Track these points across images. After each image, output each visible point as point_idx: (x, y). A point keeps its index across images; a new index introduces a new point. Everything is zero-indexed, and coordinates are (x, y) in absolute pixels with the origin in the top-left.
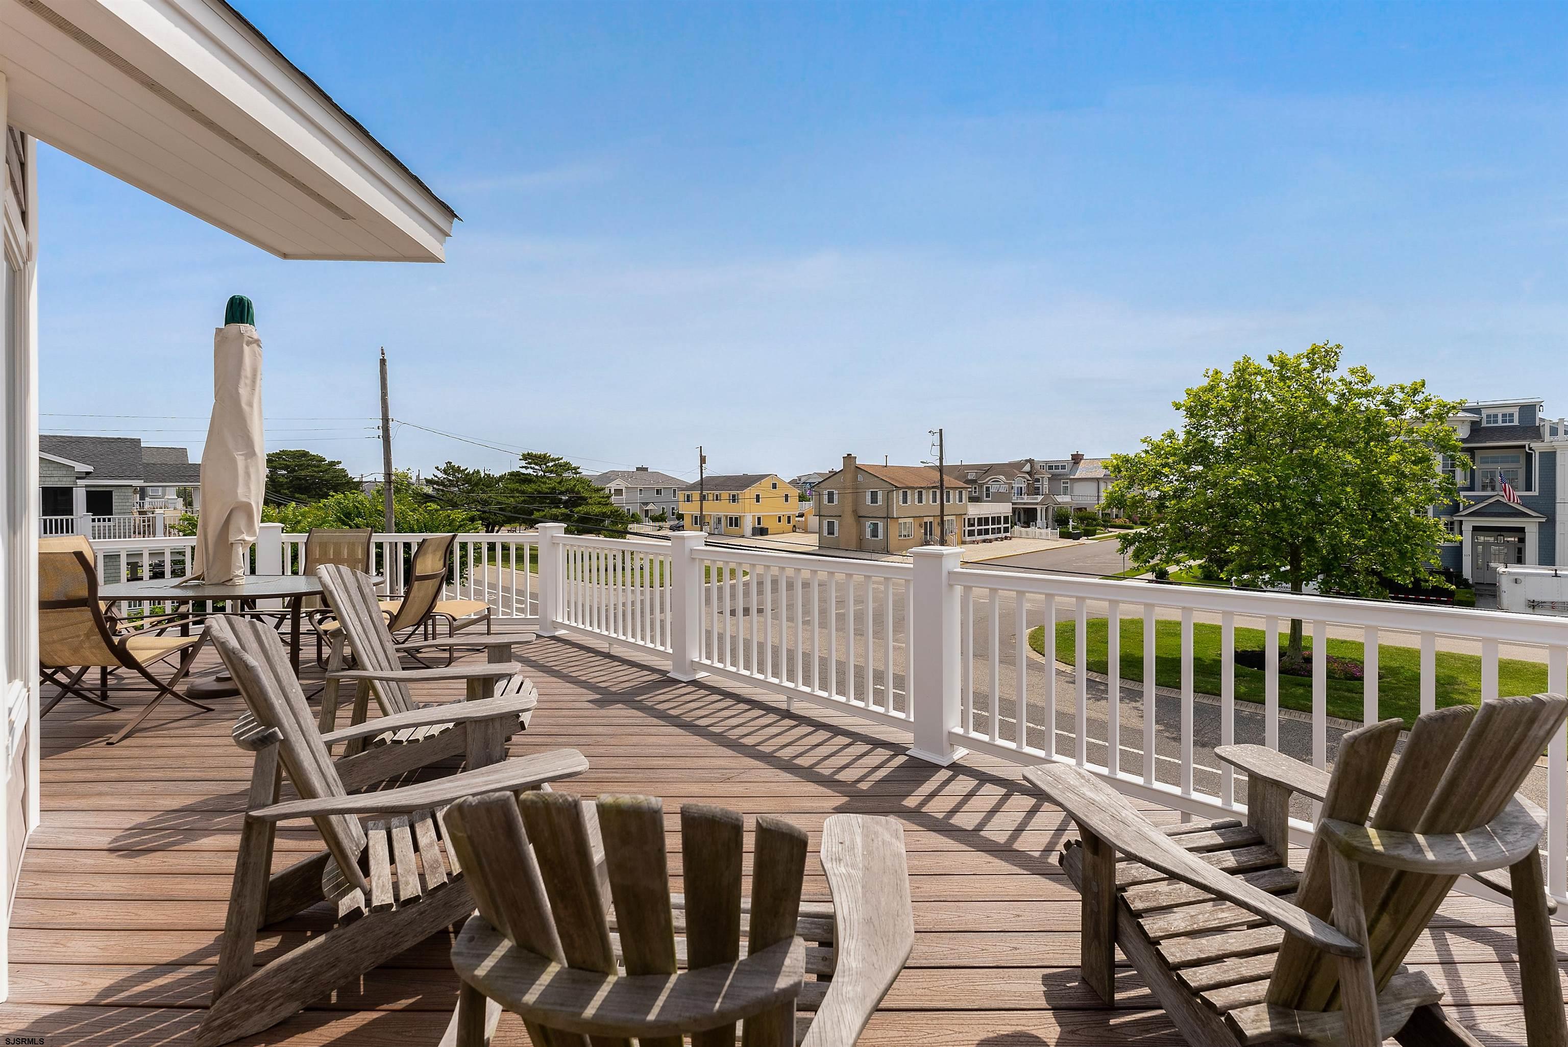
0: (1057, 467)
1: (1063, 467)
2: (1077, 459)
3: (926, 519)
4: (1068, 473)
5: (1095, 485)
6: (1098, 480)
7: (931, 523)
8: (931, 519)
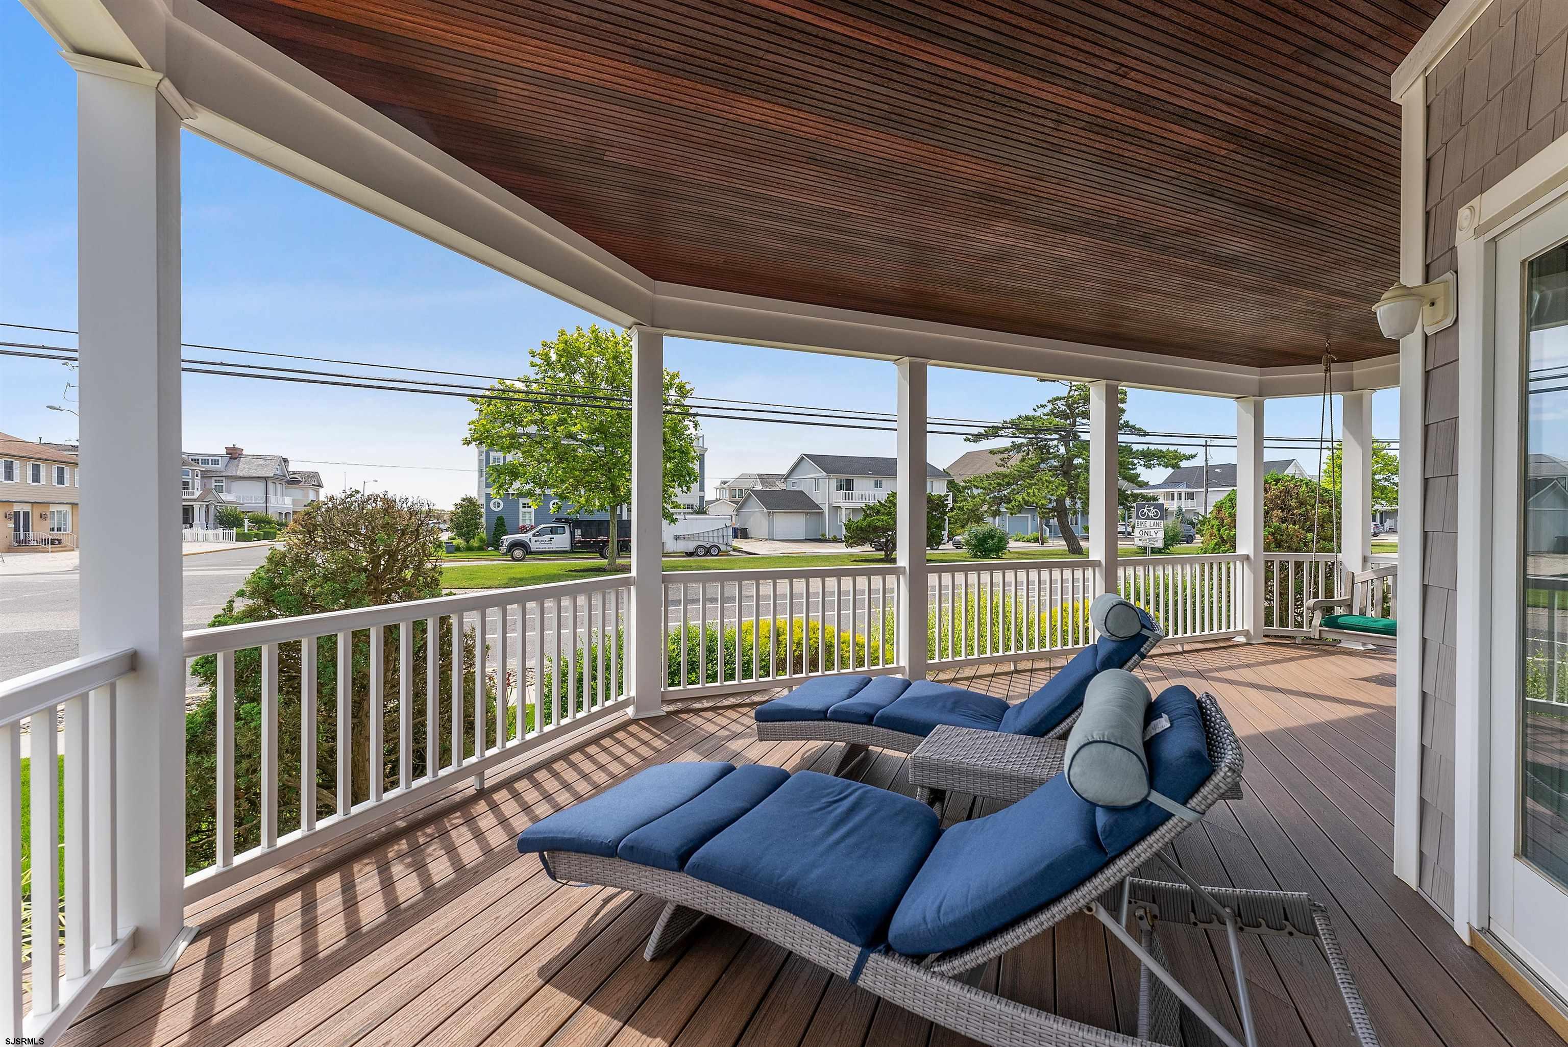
0: (205, 462)
1: (215, 462)
2: (234, 454)
3: (17, 508)
4: (223, 469)
5: (261, 485)
6: (266, 479)
7: (26, 514)
8: (27, 508)
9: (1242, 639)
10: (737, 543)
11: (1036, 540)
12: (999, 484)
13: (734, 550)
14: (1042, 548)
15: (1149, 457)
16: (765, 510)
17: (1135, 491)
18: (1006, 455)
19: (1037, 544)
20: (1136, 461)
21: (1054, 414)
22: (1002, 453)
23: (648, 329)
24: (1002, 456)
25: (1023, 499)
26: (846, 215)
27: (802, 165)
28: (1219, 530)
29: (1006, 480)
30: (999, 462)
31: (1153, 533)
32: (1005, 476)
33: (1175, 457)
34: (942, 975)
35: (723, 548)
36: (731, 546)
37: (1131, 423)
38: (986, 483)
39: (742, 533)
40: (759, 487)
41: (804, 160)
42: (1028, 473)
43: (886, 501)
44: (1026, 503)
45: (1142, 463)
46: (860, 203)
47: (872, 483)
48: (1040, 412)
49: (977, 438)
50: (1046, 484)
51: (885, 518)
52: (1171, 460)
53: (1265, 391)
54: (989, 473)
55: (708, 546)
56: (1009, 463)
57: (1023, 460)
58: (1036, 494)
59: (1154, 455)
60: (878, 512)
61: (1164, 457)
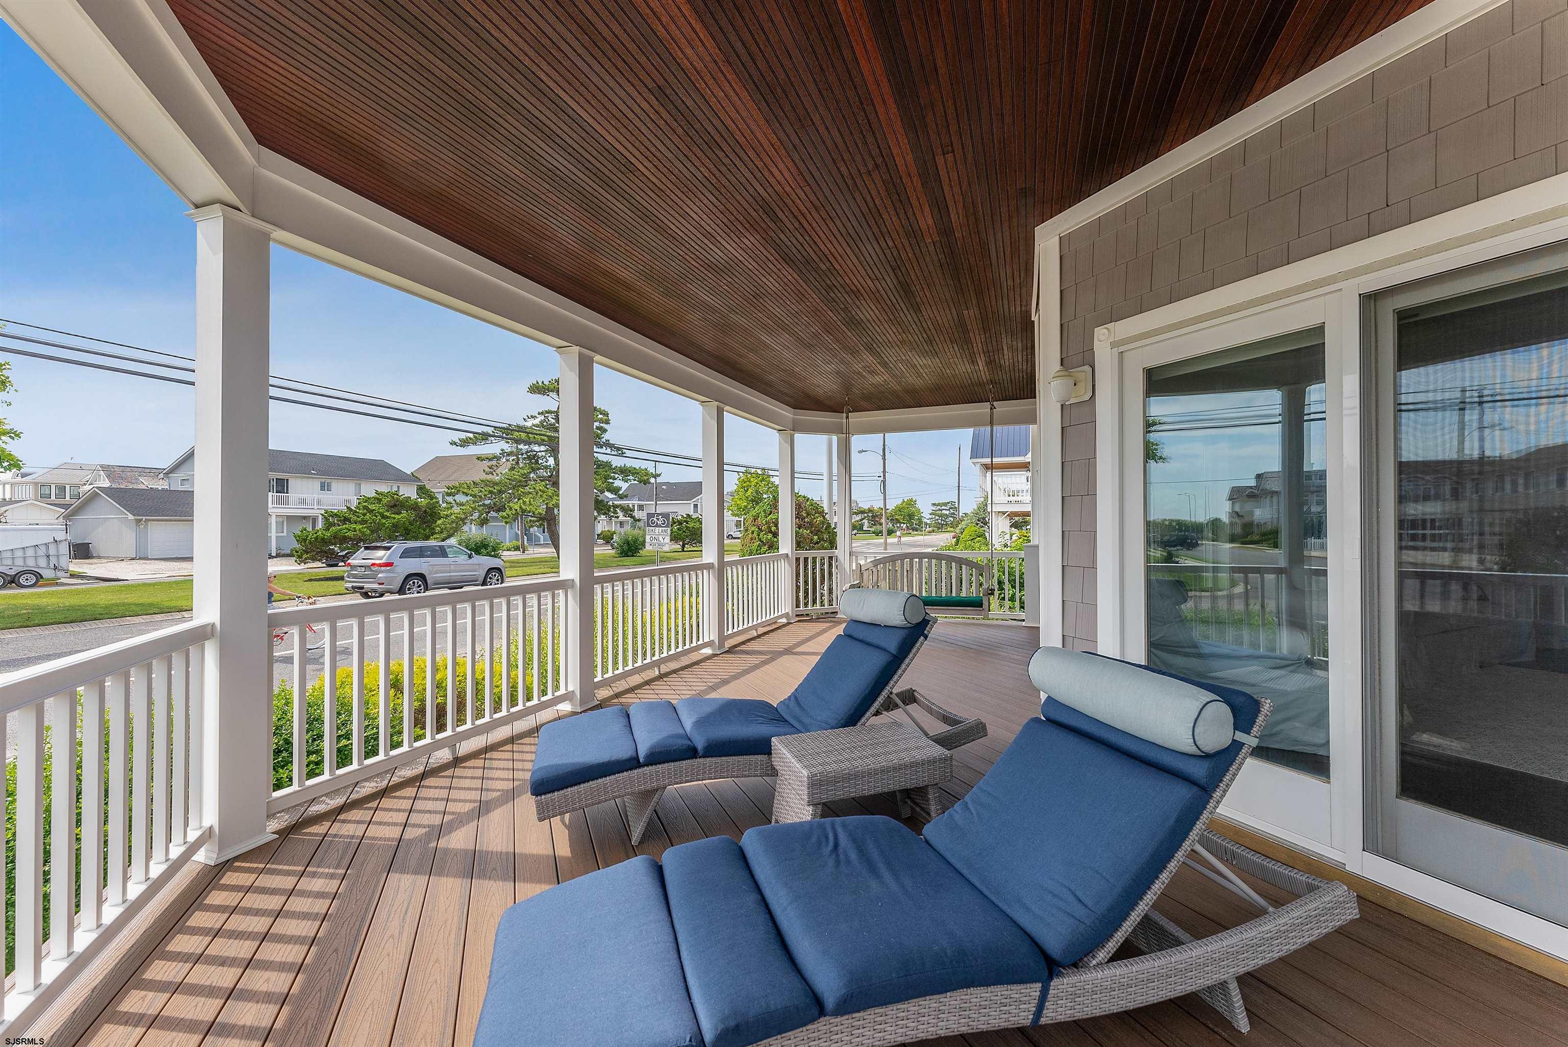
9: (784, 620)
10: (77, 566)
11: (517, 549)
12: (491, 492)
13: (73, 576)
14: (524, 557)
15: (625, 472)
16: (131, 517)
17: (615, 502)
18: (494, 463)
19: (517, 553)
20: (616, 476)
21: (543, 426)
22: (490, 460)
23: (245, 218)
24: (491, 463)
25: (521, 507)
26: (630, 169)
27: (643, 90)
28: (759, 535)
29: (498, 488)
30: (487, 469)
31: (661, 539)
32: (497, 484)
33: (647, 474)
34: (1099, 964)
35: (47, 574)
36: (67, 571)
37: (611, 442)
38: (476, 490)
39: (82, 551)
40: (106, 484)
41: (651, 85)
42: (520, 481)
43: (357, 507)
44: (523, 511)
45: (621, 478)
46: (657, 163)
47: (317, 484)
48: (529, 424)
49: (464, 443)
50: (540, 493)
51: (359, 527)
52: (643, 478)
53: (797, 427)
54: (477, 480)
55: (12, 572)
56: (498, 471)
57: (512, 469)
58: (532, 503)
59: (630, 471)
60: (346, 520)
61: (638, 473)
